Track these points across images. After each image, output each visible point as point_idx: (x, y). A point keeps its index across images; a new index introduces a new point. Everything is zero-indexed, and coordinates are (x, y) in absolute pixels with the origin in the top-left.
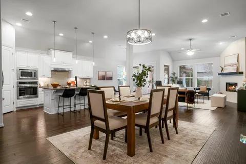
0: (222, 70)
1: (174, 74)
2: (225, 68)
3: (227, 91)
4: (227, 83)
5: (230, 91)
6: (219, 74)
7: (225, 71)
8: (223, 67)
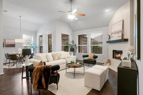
0: (110, 38)
1: (73, 42)
2: (112, 36)
3: (113, 58)
4: (114, 51)
5: (116, 58)
6: (107, 42)
7: (112, 39)
8: (110, 35)
